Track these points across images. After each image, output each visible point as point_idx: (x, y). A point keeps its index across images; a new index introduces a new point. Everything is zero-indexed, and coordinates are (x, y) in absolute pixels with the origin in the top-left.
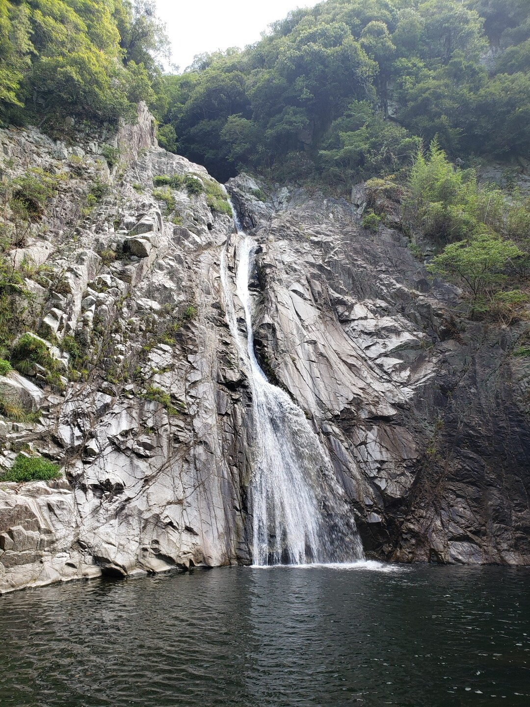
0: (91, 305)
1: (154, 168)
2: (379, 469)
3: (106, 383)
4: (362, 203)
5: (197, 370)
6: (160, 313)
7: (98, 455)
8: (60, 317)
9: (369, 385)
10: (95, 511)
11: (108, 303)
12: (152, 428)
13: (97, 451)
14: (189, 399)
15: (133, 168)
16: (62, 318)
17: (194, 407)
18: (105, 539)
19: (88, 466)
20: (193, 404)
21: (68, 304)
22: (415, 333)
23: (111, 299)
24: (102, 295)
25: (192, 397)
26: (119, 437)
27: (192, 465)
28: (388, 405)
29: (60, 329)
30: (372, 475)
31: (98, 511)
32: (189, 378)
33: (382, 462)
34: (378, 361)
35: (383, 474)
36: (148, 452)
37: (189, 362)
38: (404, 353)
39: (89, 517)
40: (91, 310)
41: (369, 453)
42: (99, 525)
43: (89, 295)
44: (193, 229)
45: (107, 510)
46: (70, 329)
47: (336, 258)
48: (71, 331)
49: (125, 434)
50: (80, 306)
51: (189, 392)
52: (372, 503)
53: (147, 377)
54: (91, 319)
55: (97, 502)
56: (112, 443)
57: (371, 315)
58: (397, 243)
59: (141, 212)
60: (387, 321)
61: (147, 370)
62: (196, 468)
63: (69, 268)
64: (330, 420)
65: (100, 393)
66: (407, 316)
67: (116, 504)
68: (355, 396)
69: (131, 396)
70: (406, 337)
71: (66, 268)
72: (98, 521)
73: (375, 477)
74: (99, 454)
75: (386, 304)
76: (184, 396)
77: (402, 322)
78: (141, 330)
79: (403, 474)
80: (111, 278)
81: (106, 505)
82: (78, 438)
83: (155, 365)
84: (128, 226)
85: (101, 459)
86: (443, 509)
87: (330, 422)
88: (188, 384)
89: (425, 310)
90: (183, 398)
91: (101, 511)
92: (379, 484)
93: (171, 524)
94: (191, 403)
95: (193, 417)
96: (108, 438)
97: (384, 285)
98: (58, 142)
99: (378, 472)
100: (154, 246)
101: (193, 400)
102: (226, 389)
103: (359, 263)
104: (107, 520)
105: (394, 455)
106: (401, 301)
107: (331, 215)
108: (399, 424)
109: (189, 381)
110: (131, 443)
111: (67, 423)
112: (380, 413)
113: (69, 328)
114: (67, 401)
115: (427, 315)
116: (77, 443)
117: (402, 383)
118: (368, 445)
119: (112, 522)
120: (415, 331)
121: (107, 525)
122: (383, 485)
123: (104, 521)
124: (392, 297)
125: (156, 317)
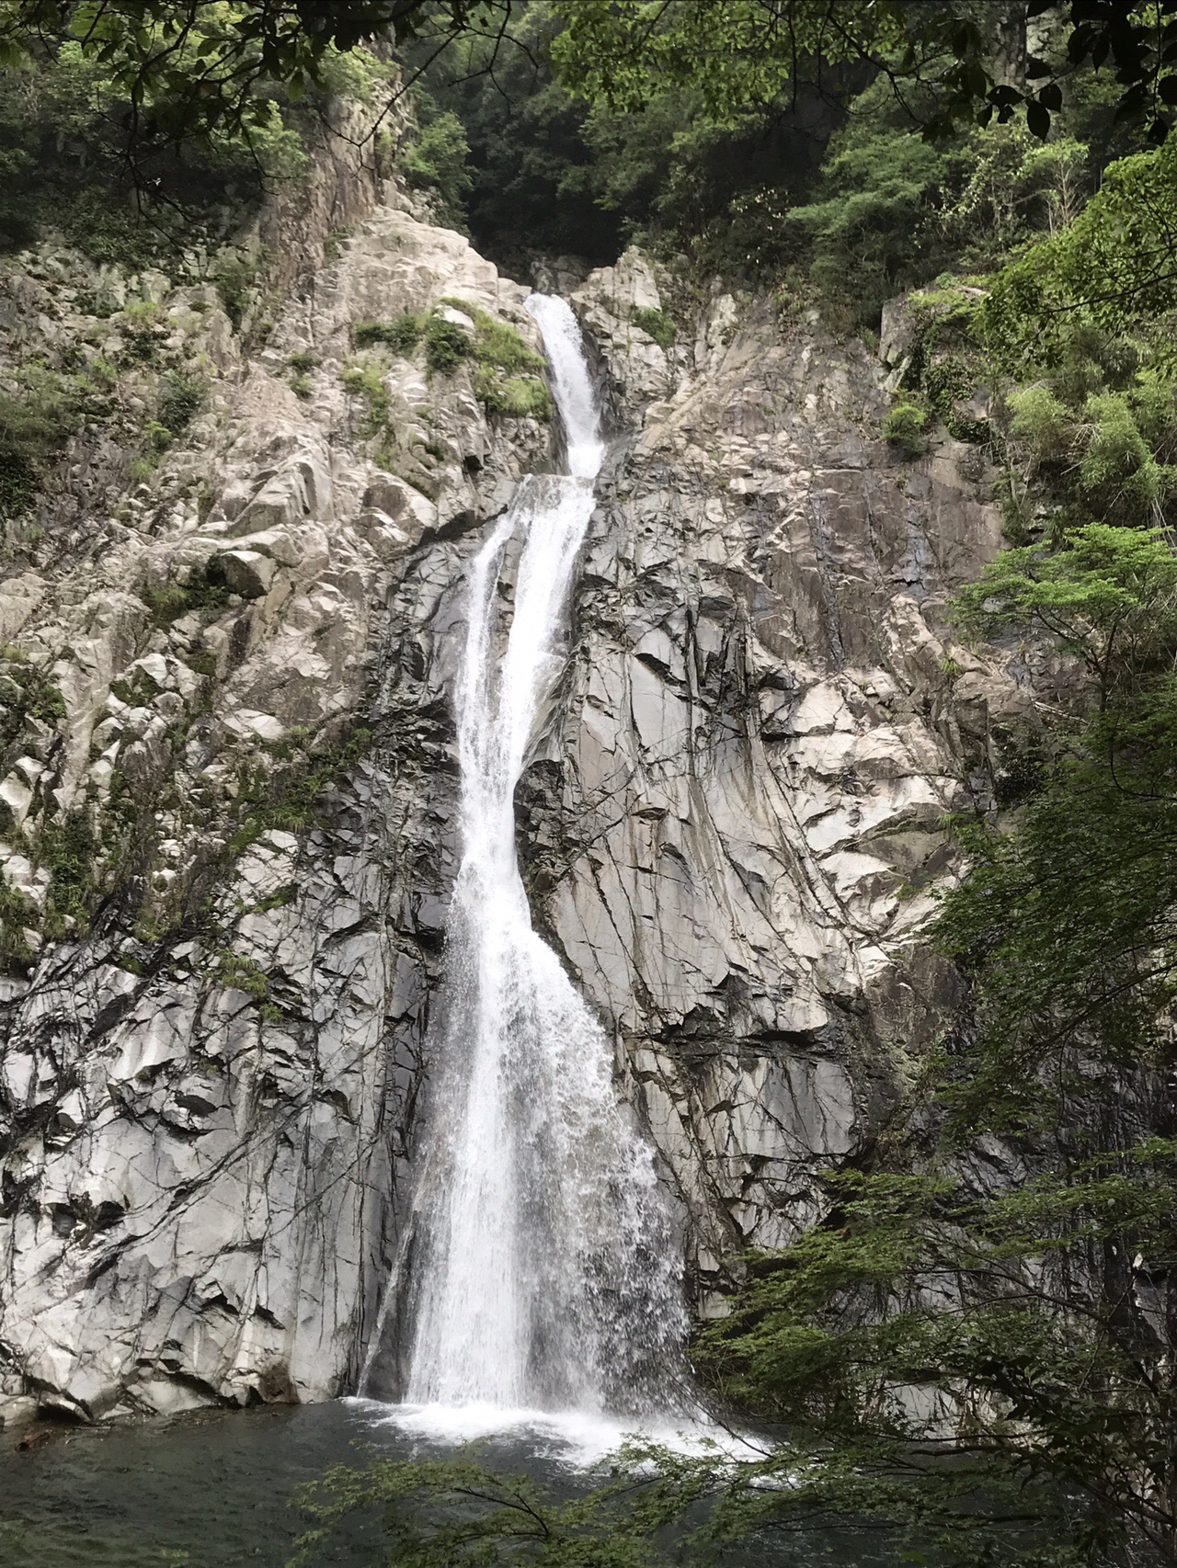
0: (111, 740)
1: (357, 291)
2: (748, 1181)
3: (128, 941)
4: (899, 359)
5: (352, 897)
6: (279, 749)
7: (80, 1131)
8: (33, 780)
9: (780, 936)
10: (49, 1269)
11: (148, 734)
12: (216, 1060)
13: (78, 1119)
14: (319, 978)
15: (303, 299)
16: (39, 782)
17: (328, 1002)
18: (56, 1337)
19: (54, 1156)
20: (326, 992)
21: (57, 745)
22: (940, 781)
23: (158, 722)
24: (138, 714)
25: (326, 973)
26: (134, 1084)
27: (299, 1154)
28: (816, 996)
29: (32, 812)
30: (727, 1195)
31: (54, 1269)
32: (328, 923)
33: (759, 1161)
34: (828, 865)
35: (757, 1192)
36: (197, 1122)
37: (336, 877)
38: (899, 840)
39: (31, 1284)
40: (107, 758)
41: (732, 1134)
42: (47, 1301)
43: (110, 715)
44: (421, 480)
45: (74, 1268)
46: (57, 807)
47: (783, 546)
48: (59, 814)
49: (149, 1076)
50: (86, 746)
51: (322, 960)
52: (716, 1267)
53: (224, 923)
54: (106, 781)
55: (55, 1245)
56: (118, 1099)
57: (846, 720)
58: (969, 489)
59: (267, 467)
60: (878, 743)
61: (227, 903)
62: (305, 1161)
63: (66, 648)
64: (657, 1038)
65: (114, 969)
66: (934, 727)
67: (97, 1253)
68: (733, 972)
69: (181, 975)
70: (918, 791)
71: (59, 650)
72: (50, 1293)
73: (734, 1201)
74: (82, 1127)
75: (894, 688)
76: (307, 972)
77: (917, 745)
78: (228, 797)
79: (804, 1196)
80: (169, 663)
81: (73, 1255)
82: (46, 1085)
83: (248, 890)
84: (232, 508)
85: (87, 1140)
86: (894, 1293)
87: (656, 1044)
88: (323, 937)
89: (974, 714)
90: (302, 978)
91: (61, 1270)
92: (740, 1218)
93: (220, 1300)
94: (320, 990)
95: (318, 1027)
96: (110, 1087)
97: (895, 627)
98: (104, 267)
99: (744, 1188)
100: (282, 565)
101: (326, 982)
102: (413, 949)
103: (846, 557)
104: (71, 1291)
105: (792, 1143)
106: (925, 683)
107: (811, 400)
108: (829, 1056)
109: (326, 929)
110: (160, 1098)
111: (27, 1049)
112: (783, 1025)
113: (52, 805)
114: (34, 994)
115: (978, 730)
116: (40, 1098)
117: (867, 934)
118: (735, 1112)
119: (81, 1295)
120: (942, 774)
121: (69, 1303)
122: (746, 1221)
123: (63, 1294)
124: (908, 670)
125: (266, 759)
